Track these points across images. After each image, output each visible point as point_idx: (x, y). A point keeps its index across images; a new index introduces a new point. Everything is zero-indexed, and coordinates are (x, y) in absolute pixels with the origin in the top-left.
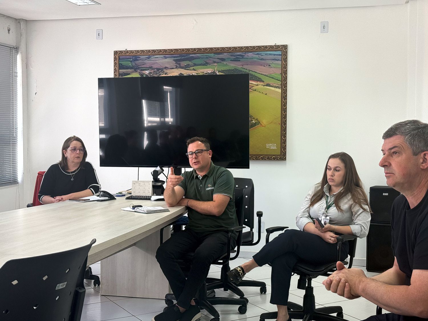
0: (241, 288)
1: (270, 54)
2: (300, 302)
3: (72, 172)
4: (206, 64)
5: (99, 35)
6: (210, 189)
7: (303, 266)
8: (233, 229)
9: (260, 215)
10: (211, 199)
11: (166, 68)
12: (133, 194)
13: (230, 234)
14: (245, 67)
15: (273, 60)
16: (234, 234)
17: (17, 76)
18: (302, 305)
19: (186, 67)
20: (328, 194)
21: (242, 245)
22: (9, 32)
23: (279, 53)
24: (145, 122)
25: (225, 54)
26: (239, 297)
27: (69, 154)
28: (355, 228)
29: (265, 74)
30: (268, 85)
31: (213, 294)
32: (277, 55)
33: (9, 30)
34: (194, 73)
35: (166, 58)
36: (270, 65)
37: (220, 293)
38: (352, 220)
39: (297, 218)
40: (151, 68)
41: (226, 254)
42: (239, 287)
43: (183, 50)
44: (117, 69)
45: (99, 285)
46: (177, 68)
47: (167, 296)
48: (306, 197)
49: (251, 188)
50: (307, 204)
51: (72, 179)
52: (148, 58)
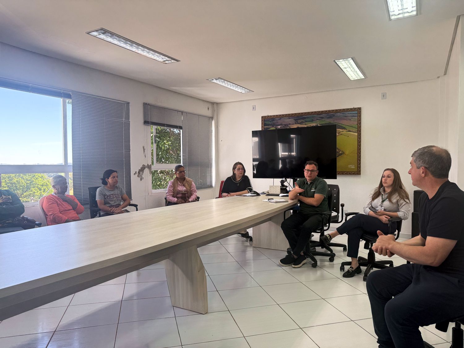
0: (331, 247)
1: (351, 113)
2: (366, 256)
3: (238, 181)
4: (312, 121)
5: (254, 108)
6: (313, 190)
7: (367, 236)
8: (325, 213)
9: (343, 205)
10: (313, 197)
11: (290, 124)
12: (270, 193)
13: (323, 216)
14: (335, 121)
15: (352, 116)
16: (326, 216)
17: (212, 132)
18: (367, 259)
19: (301, 123)
20: (383, 193)
21: (331, 223)
22: (208, 110)
23: (356, 112)
24: (280, 155)
25: (324, 114)
26: (330, 252)
27: (236, 172)
28: (400, 214)
29: (347, 125)
30: (349, 131)
31: (314, 250)
32: (355, 113)
33: (208, 109)
34: (305, 126)
35: (289, 118)
36: (350, 120)
37: (319, 249)
38: (399, 209)
39: (364, 208)
40: (281, 124)
41: (321, 227)
42: (330, 247)
43: (299, 113)
44: (263, 126)
45: (252, 241)
46: (296, 123)
47: (288, 249)
48: (370, 196)
49: (337, 190)
50: (370, 200)
51: (238, 185)
52: (280, 119)
